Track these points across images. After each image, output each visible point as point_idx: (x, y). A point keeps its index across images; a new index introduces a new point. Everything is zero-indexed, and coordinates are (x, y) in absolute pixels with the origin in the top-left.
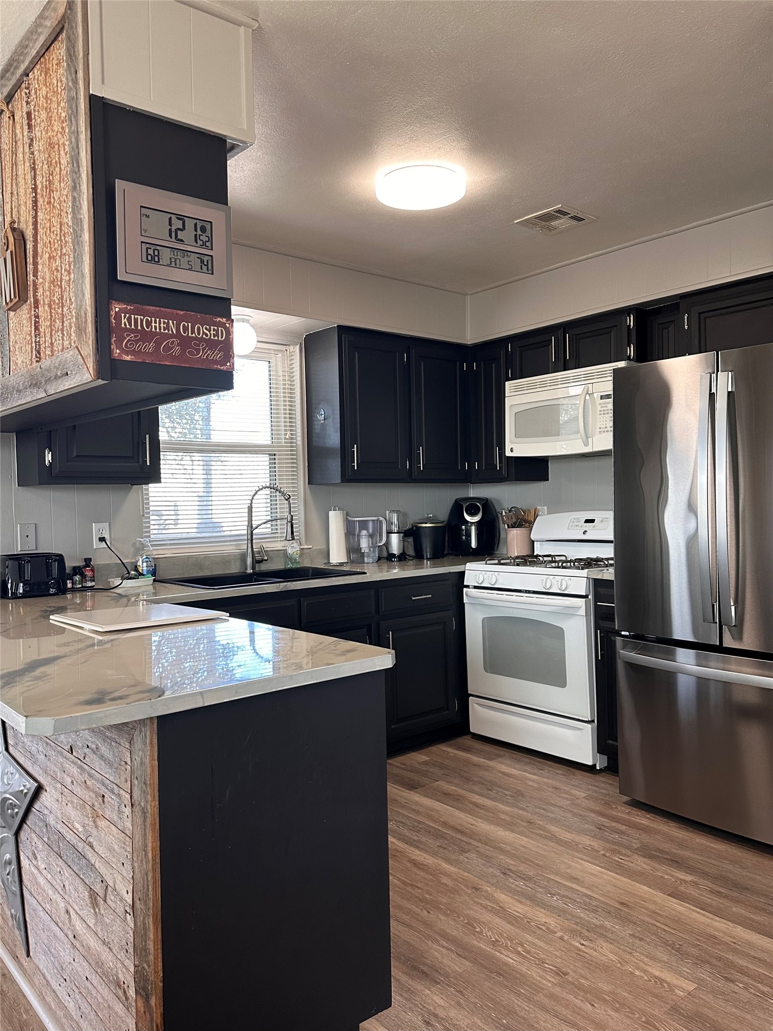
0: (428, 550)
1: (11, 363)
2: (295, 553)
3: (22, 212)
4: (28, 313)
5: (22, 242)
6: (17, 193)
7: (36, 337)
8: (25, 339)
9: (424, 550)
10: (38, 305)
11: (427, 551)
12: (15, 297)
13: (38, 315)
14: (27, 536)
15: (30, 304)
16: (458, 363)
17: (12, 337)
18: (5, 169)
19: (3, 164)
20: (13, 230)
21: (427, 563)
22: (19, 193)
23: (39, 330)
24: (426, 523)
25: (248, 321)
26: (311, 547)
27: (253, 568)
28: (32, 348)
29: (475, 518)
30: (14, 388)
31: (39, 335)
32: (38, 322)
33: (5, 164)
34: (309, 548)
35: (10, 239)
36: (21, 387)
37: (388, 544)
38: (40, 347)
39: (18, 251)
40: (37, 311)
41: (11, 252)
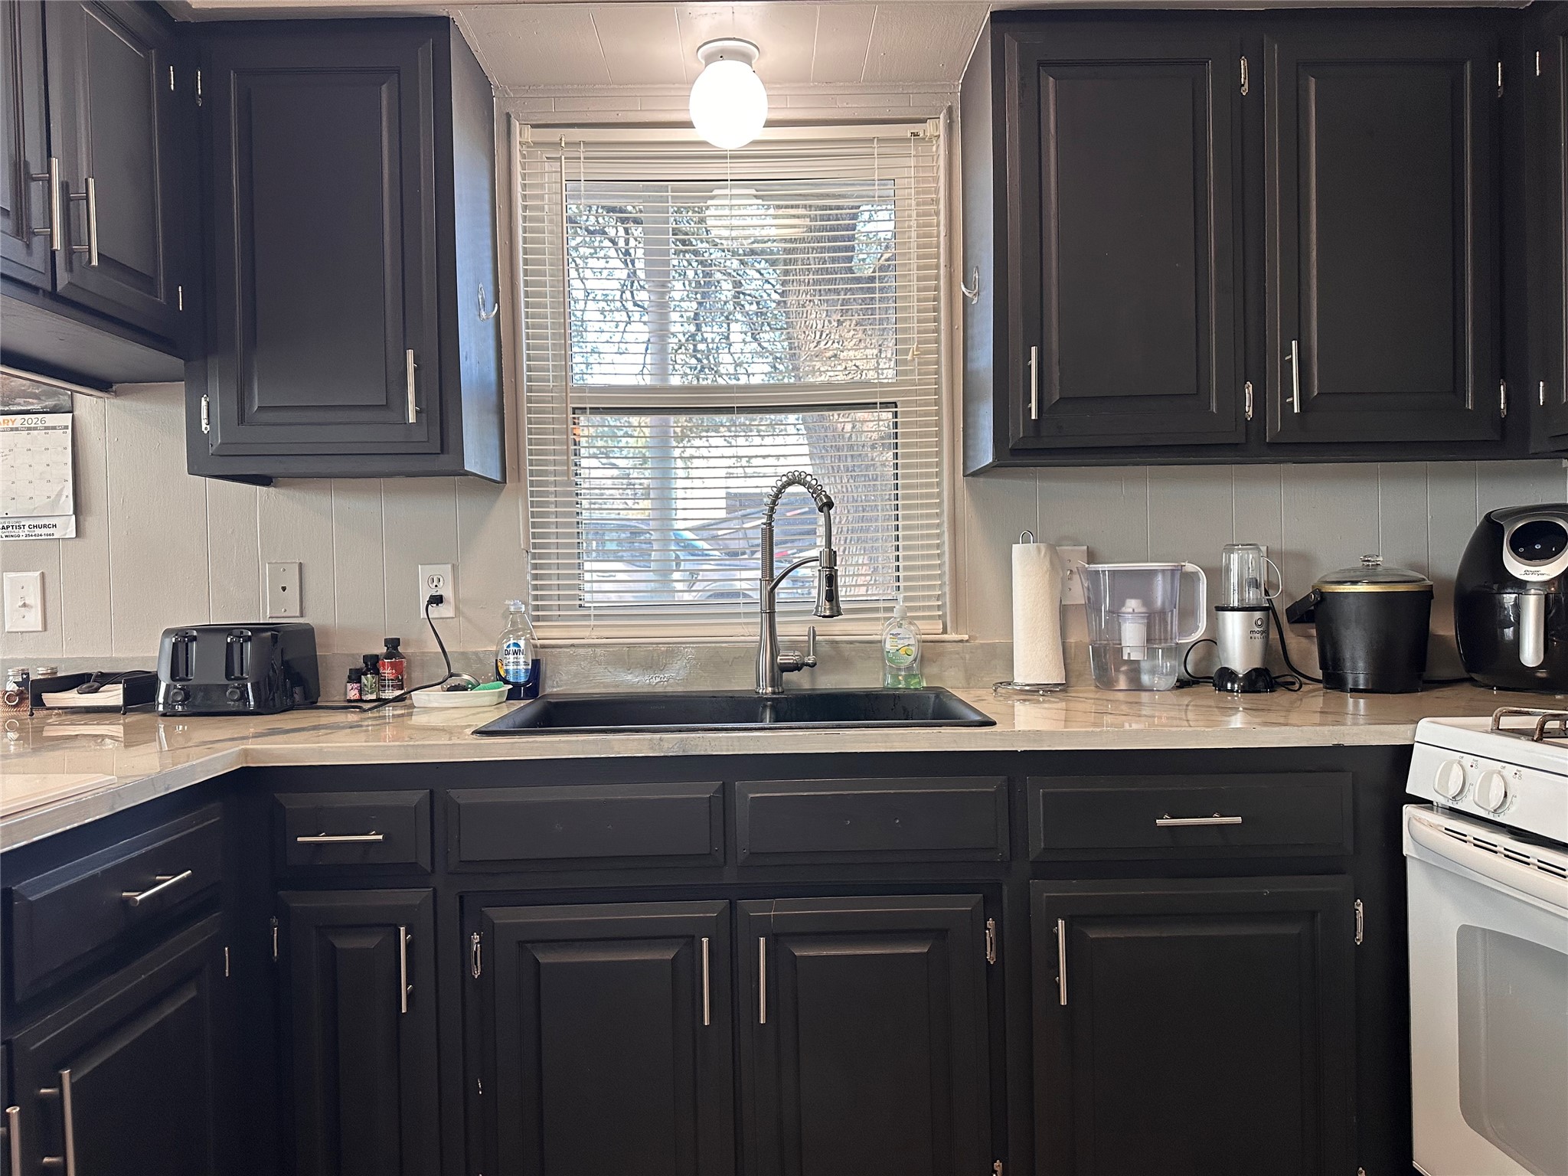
0: (1361, 664)
2: (902, 652)
9: (1348, 664)
11: (1358, 667)
14: (284, 589)
16: (1468, 64)
21: (1356, 705)
24: (1354, 583)
25: (746, 58)
26: (966, 637)
27: (774, 682)
29: (1542, 569)
34: (961, 641)
37: (1212, 641)
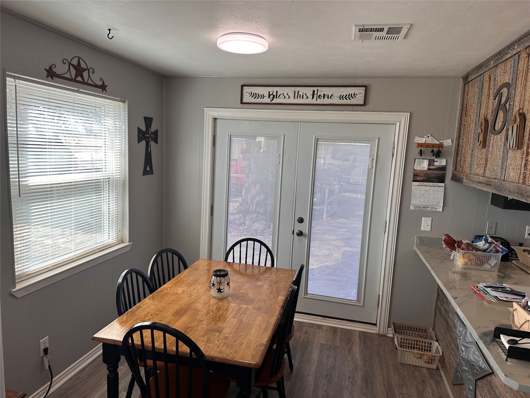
1: (506, 173)
3: (526, 104)
4: (521, 155)
5: (524, 120)
6: (524, 94)
7: (524, 170)
8: (517, 166)
10: (528, 155)
12: (515, 147)
13: (527, 159)
14: (491, 228)
15: (523, 151)
17: (509, 161)
18: (519, 79)
19: (518, 77)
20: (520, 114)
22: (526, 95)
23: (527, 167)
28: (520, 173)
30: (507, 188)
31: (526, 169)
32: (527, 163)
33: (519, 77)
35: (517, 119)
36: (511, 190)
38: (526, 175)
39: (521, 126)
40: (527, 158)
41: (517, 125)
